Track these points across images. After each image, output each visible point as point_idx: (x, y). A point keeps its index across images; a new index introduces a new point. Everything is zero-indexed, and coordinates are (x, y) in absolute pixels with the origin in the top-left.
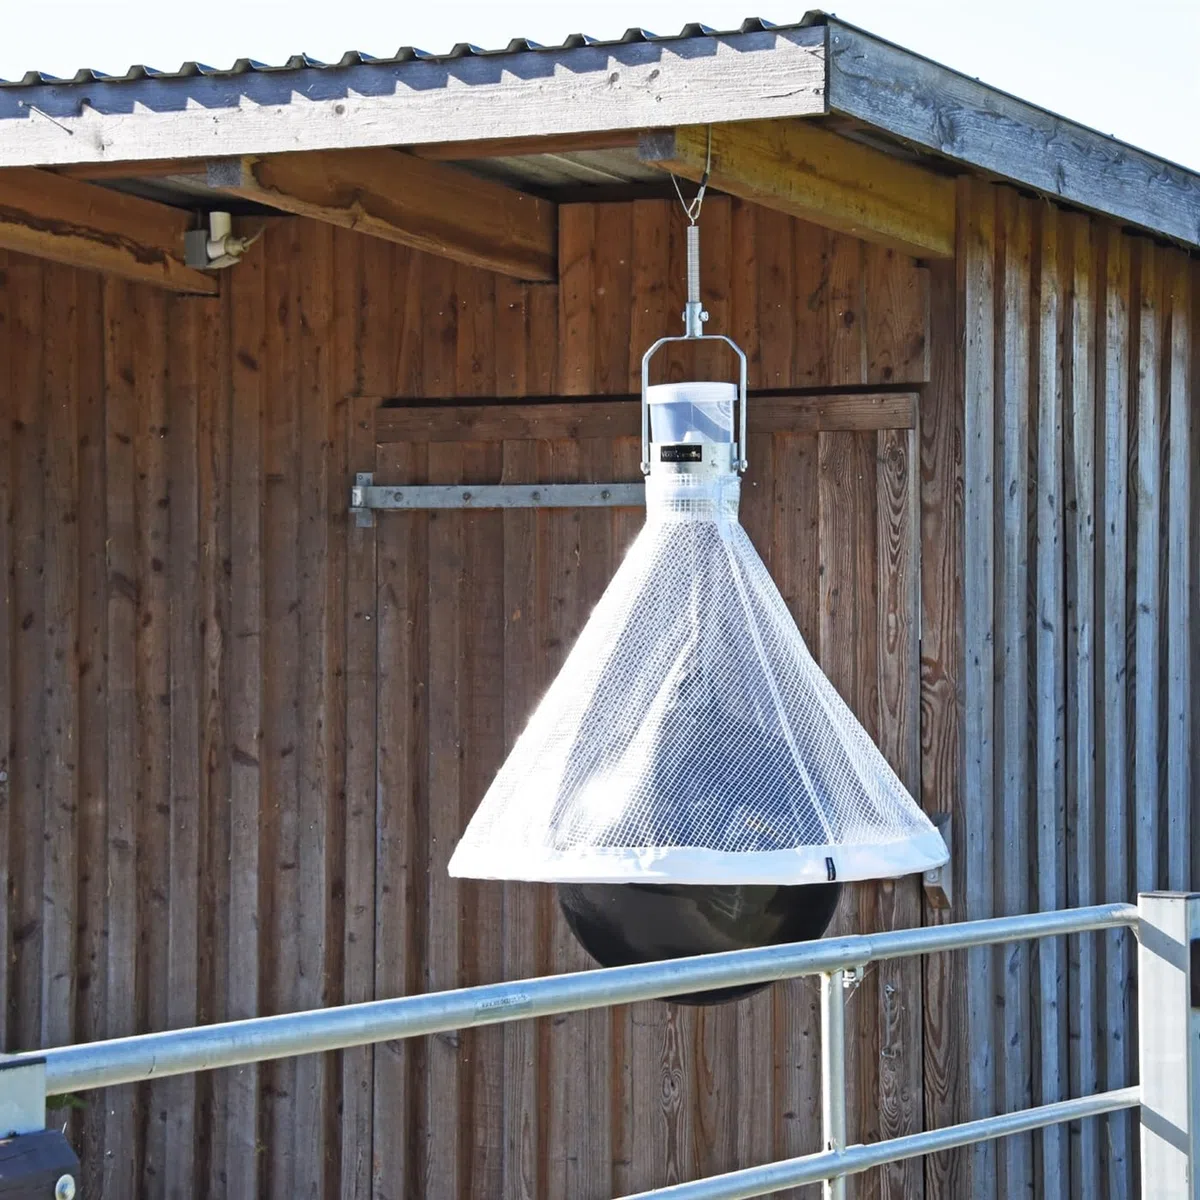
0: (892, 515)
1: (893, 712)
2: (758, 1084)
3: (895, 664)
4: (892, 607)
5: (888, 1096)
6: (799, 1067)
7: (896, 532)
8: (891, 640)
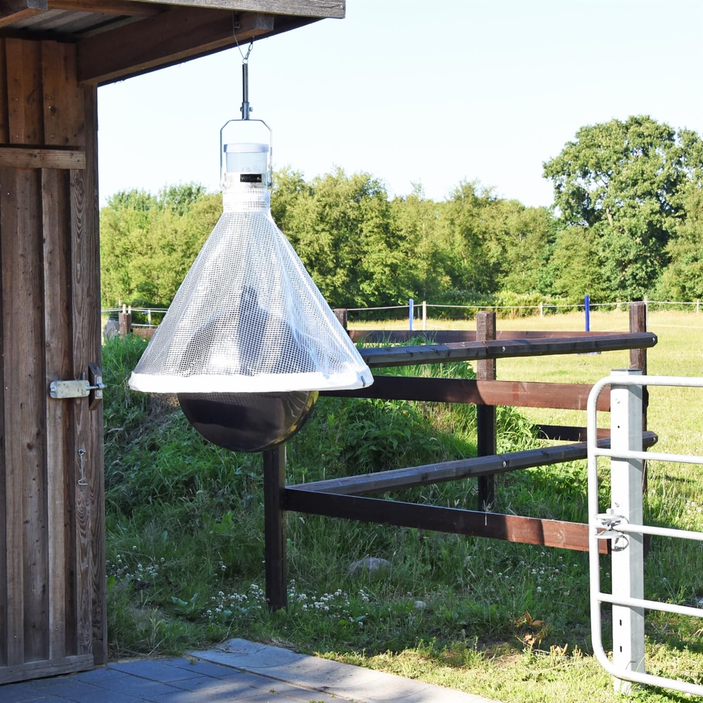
0: (78, 213)
1: (79, 313)
2: (17, 508)
3: (80, 289)
4: (78, 260)
5: (79, 504)
6: (31, 497)
7: (80, 222)
8: (79, 277)
